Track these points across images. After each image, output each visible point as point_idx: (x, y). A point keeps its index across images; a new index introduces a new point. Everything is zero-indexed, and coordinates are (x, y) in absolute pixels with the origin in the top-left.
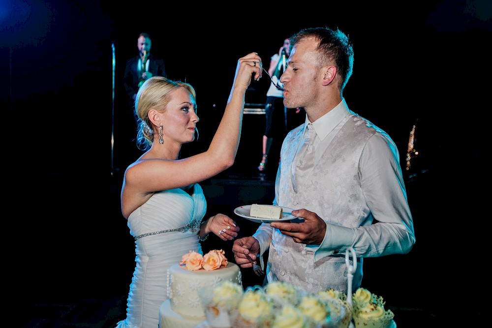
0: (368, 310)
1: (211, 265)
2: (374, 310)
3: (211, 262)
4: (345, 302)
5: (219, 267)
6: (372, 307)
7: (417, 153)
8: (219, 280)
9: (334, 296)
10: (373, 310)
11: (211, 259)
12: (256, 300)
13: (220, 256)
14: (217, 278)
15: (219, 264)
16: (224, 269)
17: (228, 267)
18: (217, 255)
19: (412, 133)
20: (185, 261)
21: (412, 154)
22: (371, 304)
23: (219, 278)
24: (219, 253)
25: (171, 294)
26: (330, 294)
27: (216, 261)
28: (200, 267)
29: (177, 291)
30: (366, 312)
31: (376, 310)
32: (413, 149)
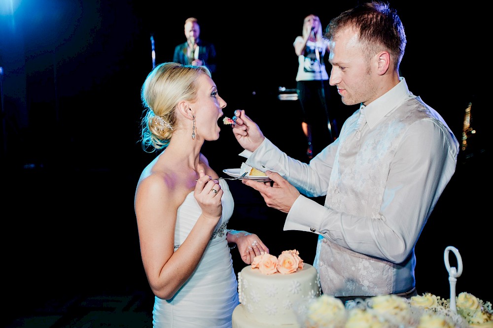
0: (481, 321)
1: (287, 268)
2: (489, 320)
3: (287, 265)
4: (447, 309)
5: (295, 270)
6: (485, 316)
7: (474, 132)
8: (298, 284)
9: (433, 303)
10: (487, 321)
11: (287, 261)
12: (367, 321)
13: (295, 257)
14: (296, 282)
15: (295, 266)
16: (301, 272)
17: (305, 269)
18: (293, 257)
19: (468, 110)
20: (258, 264)
21: (469, 133)
22: (484, 314)
23: (298, 282)
24: (294, 254)
25: (245, 300)
26: (428, 299)
27: (292, 263)
28: (276, 271)
29: (252, 298)
30: (478, 322)
31: (490, 320)
32: (470, 127)
